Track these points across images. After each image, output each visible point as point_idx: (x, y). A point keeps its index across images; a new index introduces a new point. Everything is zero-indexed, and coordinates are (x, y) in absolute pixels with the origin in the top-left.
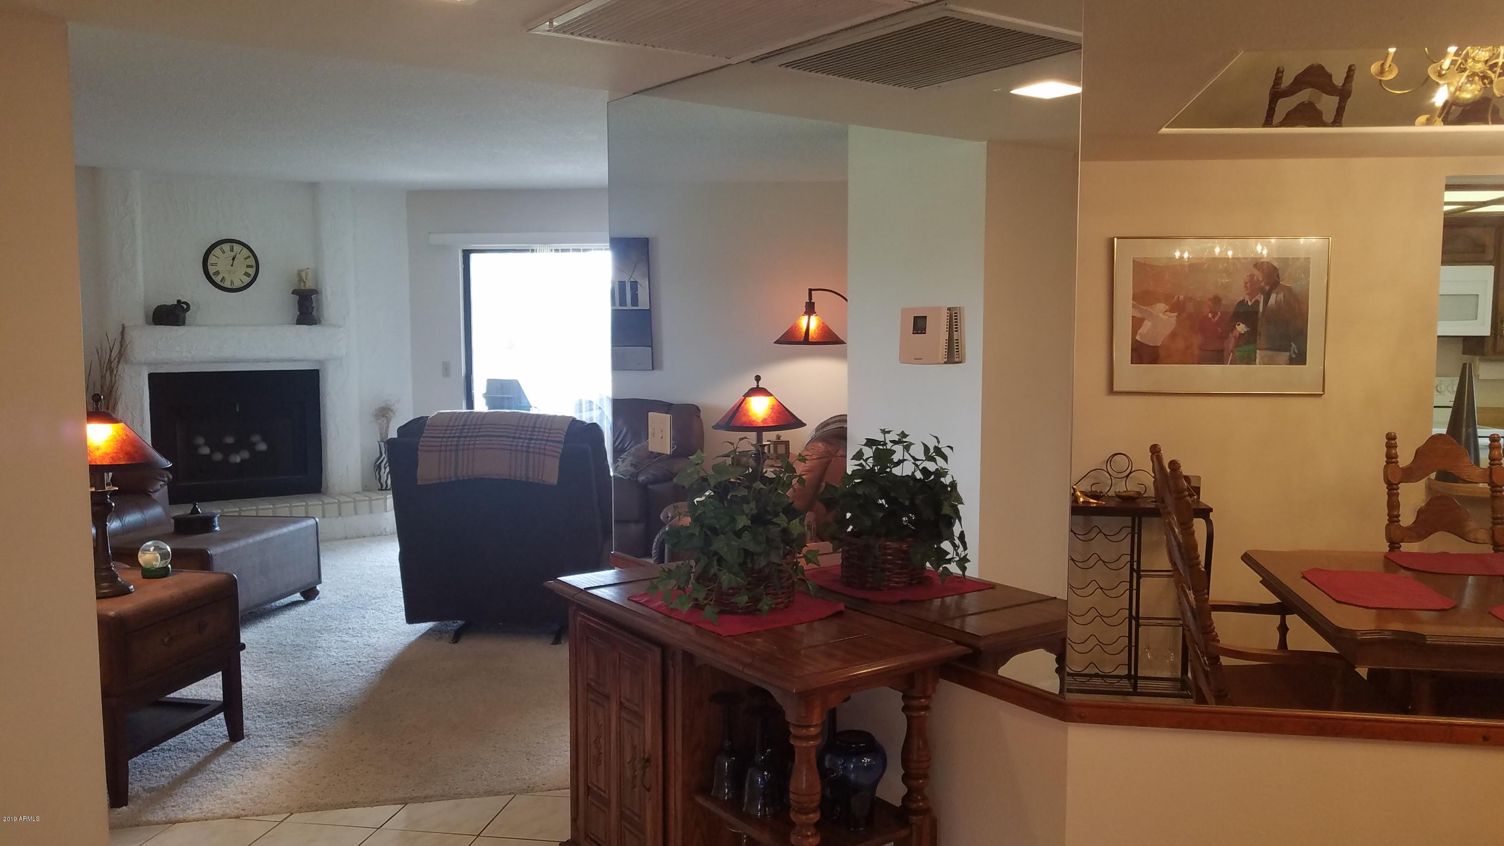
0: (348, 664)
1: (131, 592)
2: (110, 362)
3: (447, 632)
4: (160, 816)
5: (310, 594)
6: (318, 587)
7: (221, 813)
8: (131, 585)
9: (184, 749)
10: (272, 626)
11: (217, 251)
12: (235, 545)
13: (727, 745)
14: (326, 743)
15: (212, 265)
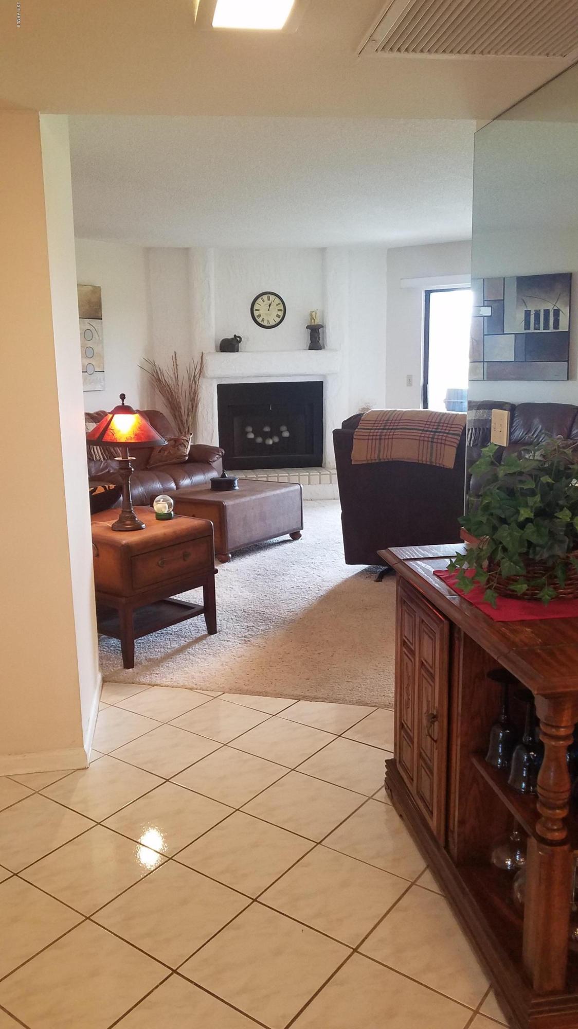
0: (301, 589)
1: (143, 529)
2: (195, 376)
3: (375, 573)
4: (147, 680)
5: (295, 536)
6: (301, 532)
7: (182, 684)
8: (143, 524)
9: (178, 635)
10: (265, 556)
11: (259, 300)
12: (243, 500)
13: (503, 718)
14: (266, 645)
15: (256, 310)
